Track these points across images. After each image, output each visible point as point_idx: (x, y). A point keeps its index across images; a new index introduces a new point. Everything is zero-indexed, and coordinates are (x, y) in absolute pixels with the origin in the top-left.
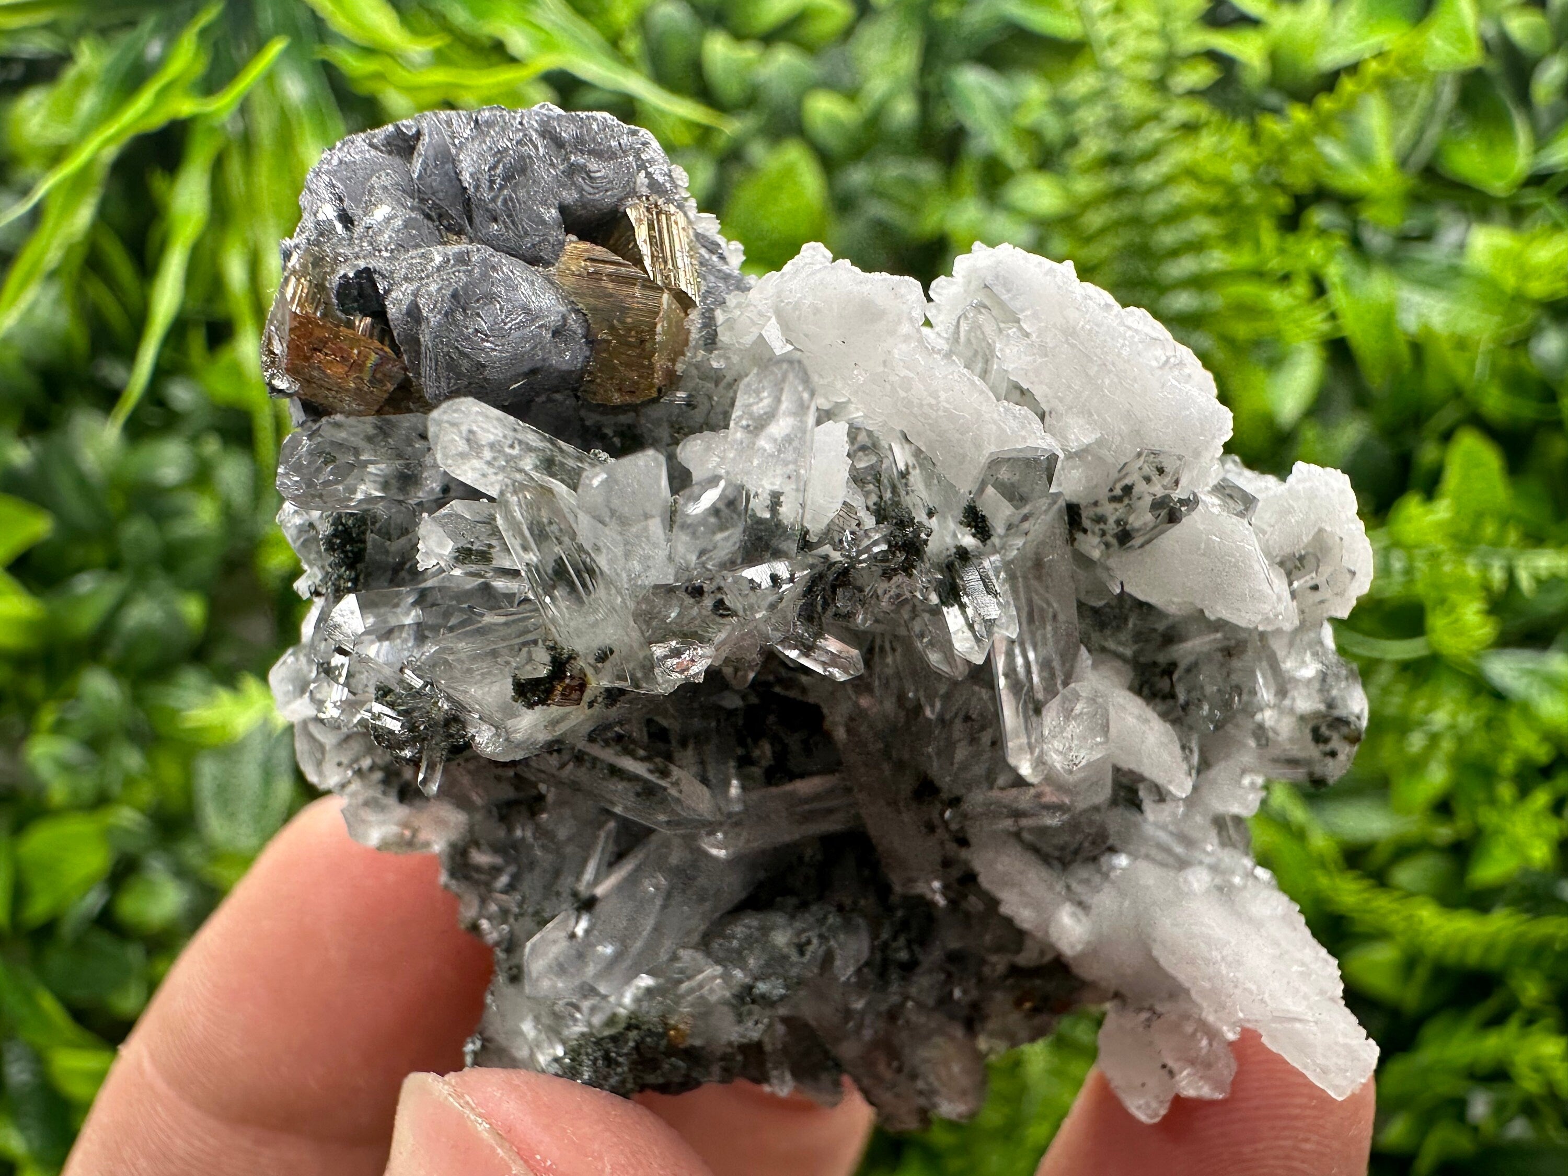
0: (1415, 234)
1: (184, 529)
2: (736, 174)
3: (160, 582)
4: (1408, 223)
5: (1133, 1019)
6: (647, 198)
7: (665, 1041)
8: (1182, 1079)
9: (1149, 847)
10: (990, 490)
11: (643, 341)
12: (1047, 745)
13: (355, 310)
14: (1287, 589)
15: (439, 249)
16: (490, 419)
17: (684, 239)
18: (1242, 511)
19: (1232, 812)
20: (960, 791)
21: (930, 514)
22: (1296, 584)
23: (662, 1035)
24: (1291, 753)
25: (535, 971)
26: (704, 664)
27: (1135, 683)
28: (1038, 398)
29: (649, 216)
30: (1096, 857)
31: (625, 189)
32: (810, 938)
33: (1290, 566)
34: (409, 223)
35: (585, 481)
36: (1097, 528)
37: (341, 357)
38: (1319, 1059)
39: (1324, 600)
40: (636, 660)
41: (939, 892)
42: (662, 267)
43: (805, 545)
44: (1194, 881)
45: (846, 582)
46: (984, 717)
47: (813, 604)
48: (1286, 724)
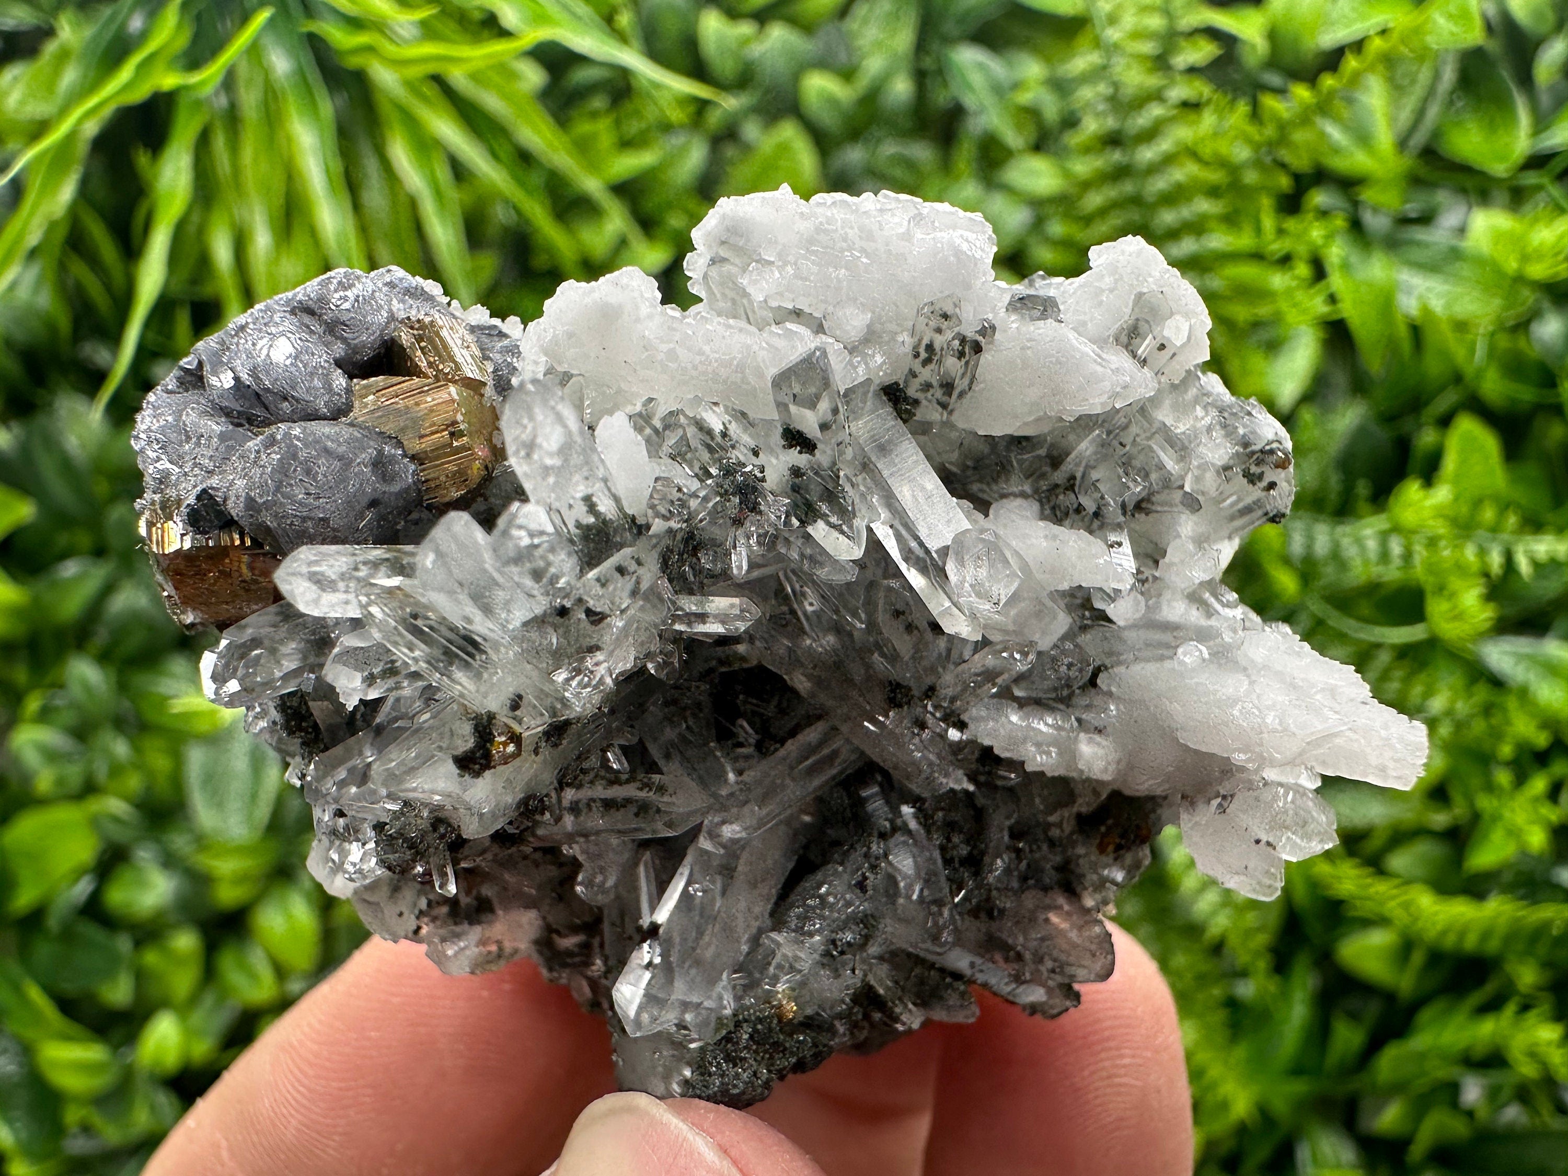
0: (1414, 215)
2: (730, 152)
4: (1408, 206)
5: (1207, 813)
6: (408, 318)
7: (775, 1021)
8: (1284, 846)
9: (1139, 650)
10: (793, 408)
11: (452, 434)
12: (962, 600)
13: (210, 528)
14: (1131, 360)
15: (250, 444)
16: (330, 555)
17: (456, 336)
18: (1042, 314)
19: (1197, 582)
20: (929, 680)
21: (756, 453)
22: (1139, 352)
23: (771, 1017)
24: (1241, 505)
25: (632, 1013)
26: (602, 670)
27: (1048, 512)
28: (807, 310)
29: (415, 332)
30: (1093, 682)
31: (383, 321)
32: (863, 874)
33: (1124, 339)
34: (223, 437)
35: (419, 566)
36: (929, 395)
37: (219, 571)
38: (1374, 761)
39: (1174, 355)
40: (547, 695)
41: (965, 779)
42: (441, 367)
43: (639, 529)
44: (1187, 660)
45: (699, 544)
46: (907, 604)
47: (683, 577)
48: (1211, 482)
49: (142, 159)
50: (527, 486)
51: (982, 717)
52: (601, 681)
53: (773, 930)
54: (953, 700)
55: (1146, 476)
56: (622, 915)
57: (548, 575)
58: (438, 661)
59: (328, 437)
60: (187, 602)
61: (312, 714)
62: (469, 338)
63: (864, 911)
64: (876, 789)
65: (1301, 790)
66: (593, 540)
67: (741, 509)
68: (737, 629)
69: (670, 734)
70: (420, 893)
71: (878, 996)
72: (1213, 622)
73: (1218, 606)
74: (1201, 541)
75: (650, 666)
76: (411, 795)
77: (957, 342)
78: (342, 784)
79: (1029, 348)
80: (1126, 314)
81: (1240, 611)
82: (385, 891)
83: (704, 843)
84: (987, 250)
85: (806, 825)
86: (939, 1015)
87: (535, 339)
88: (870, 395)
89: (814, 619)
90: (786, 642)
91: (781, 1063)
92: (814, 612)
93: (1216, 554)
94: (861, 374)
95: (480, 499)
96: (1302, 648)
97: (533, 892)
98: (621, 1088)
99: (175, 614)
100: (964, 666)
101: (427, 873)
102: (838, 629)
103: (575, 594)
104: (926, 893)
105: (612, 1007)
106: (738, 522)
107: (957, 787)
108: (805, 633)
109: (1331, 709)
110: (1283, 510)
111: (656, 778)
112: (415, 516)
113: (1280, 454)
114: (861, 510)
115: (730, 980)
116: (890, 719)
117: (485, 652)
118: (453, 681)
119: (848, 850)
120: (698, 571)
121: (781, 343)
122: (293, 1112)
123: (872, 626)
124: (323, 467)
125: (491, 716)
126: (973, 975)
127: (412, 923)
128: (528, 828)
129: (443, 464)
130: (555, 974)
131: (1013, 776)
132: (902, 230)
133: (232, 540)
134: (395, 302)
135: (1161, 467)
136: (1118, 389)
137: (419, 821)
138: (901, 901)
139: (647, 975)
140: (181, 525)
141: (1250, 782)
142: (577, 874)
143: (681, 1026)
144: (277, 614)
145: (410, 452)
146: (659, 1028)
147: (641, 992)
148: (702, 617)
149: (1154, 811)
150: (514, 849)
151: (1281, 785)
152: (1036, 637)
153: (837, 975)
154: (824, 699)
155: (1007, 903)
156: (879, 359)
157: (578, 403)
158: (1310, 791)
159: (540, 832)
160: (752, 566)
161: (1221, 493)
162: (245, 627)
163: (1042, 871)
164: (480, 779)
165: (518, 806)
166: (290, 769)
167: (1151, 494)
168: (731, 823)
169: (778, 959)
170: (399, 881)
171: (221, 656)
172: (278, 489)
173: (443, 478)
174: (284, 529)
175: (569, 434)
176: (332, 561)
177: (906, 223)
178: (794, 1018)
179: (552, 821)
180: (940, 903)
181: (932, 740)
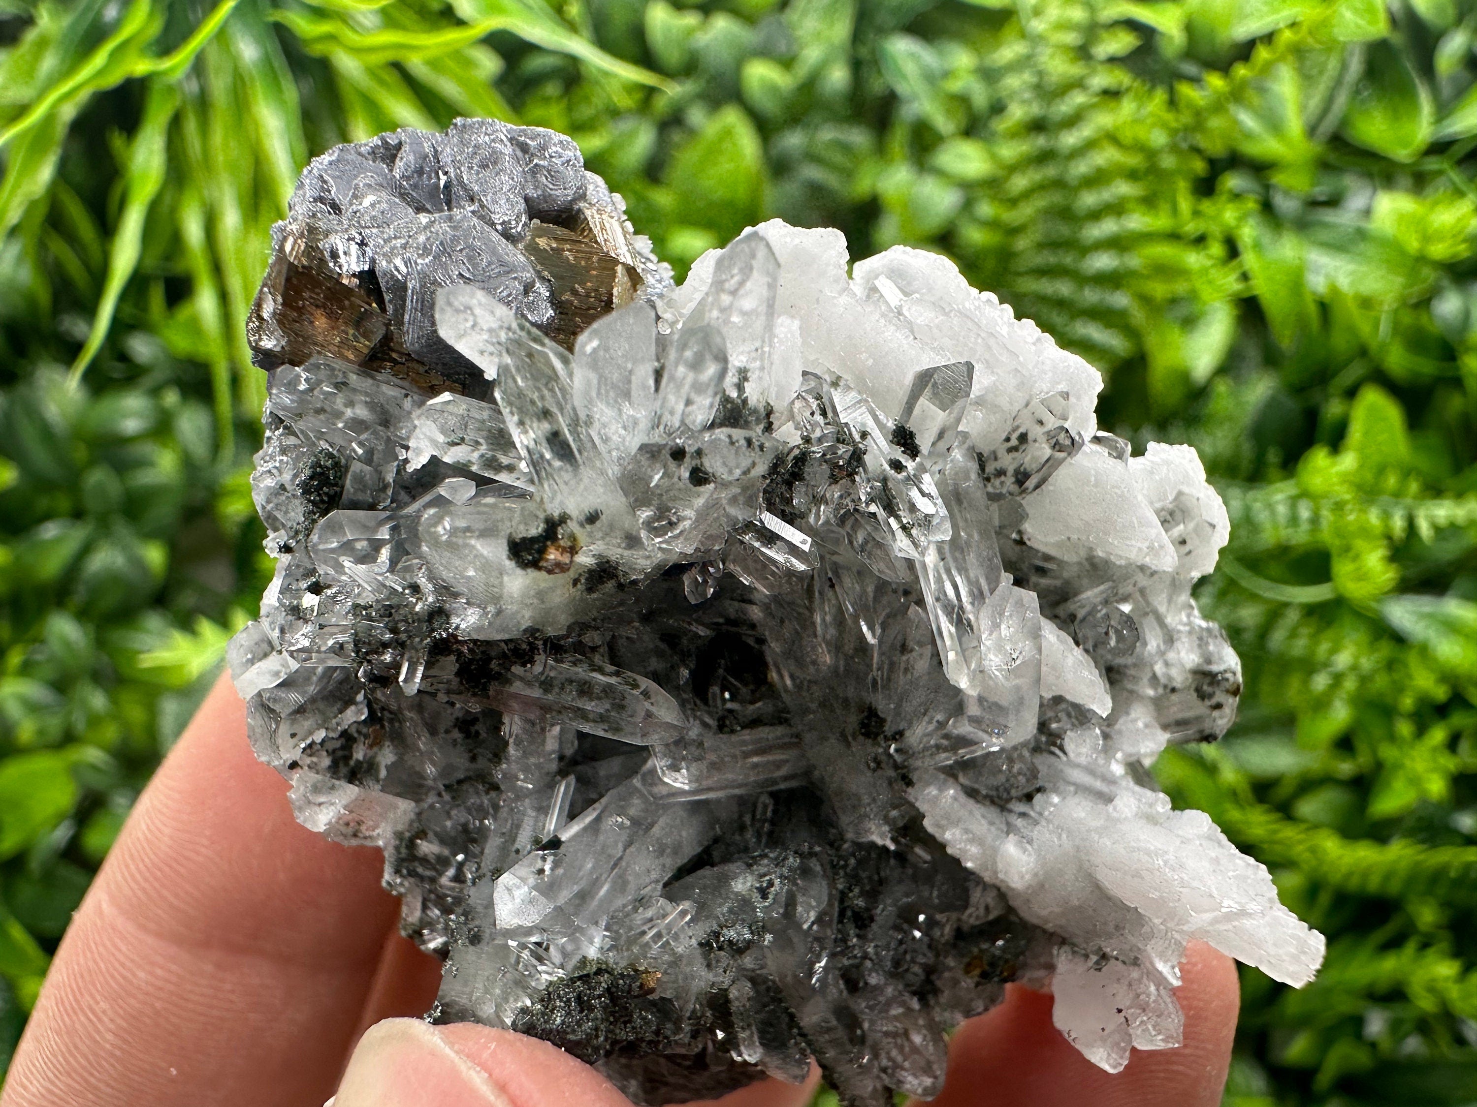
0: (1323, 198)
1: (146, 478)
2: (676, 136)
3: (122, 529)
4: (1317, 189)
5: (1084, 963)
8: (1136, 1028)
20: (901, 725)
21: (864, 437)
24: (1181, 716)
30: (1029, 798)
33: (1162, 517)
36: (998, 482)
39: (1190, 551)
40: (621, 528)
41: (889, 837)
42: (614, 248)
43: (767, 425)
48: (1176, 675)
49: (117, 141)
67: (843, 467)
80: (1169, 500)
86: (773, 1062)
101: (397, 665)
106: (834, 478)
107: (879, 841)
125: (563, 520)
153: (708, 966)
164: (523, 572)
165: (525, 631)
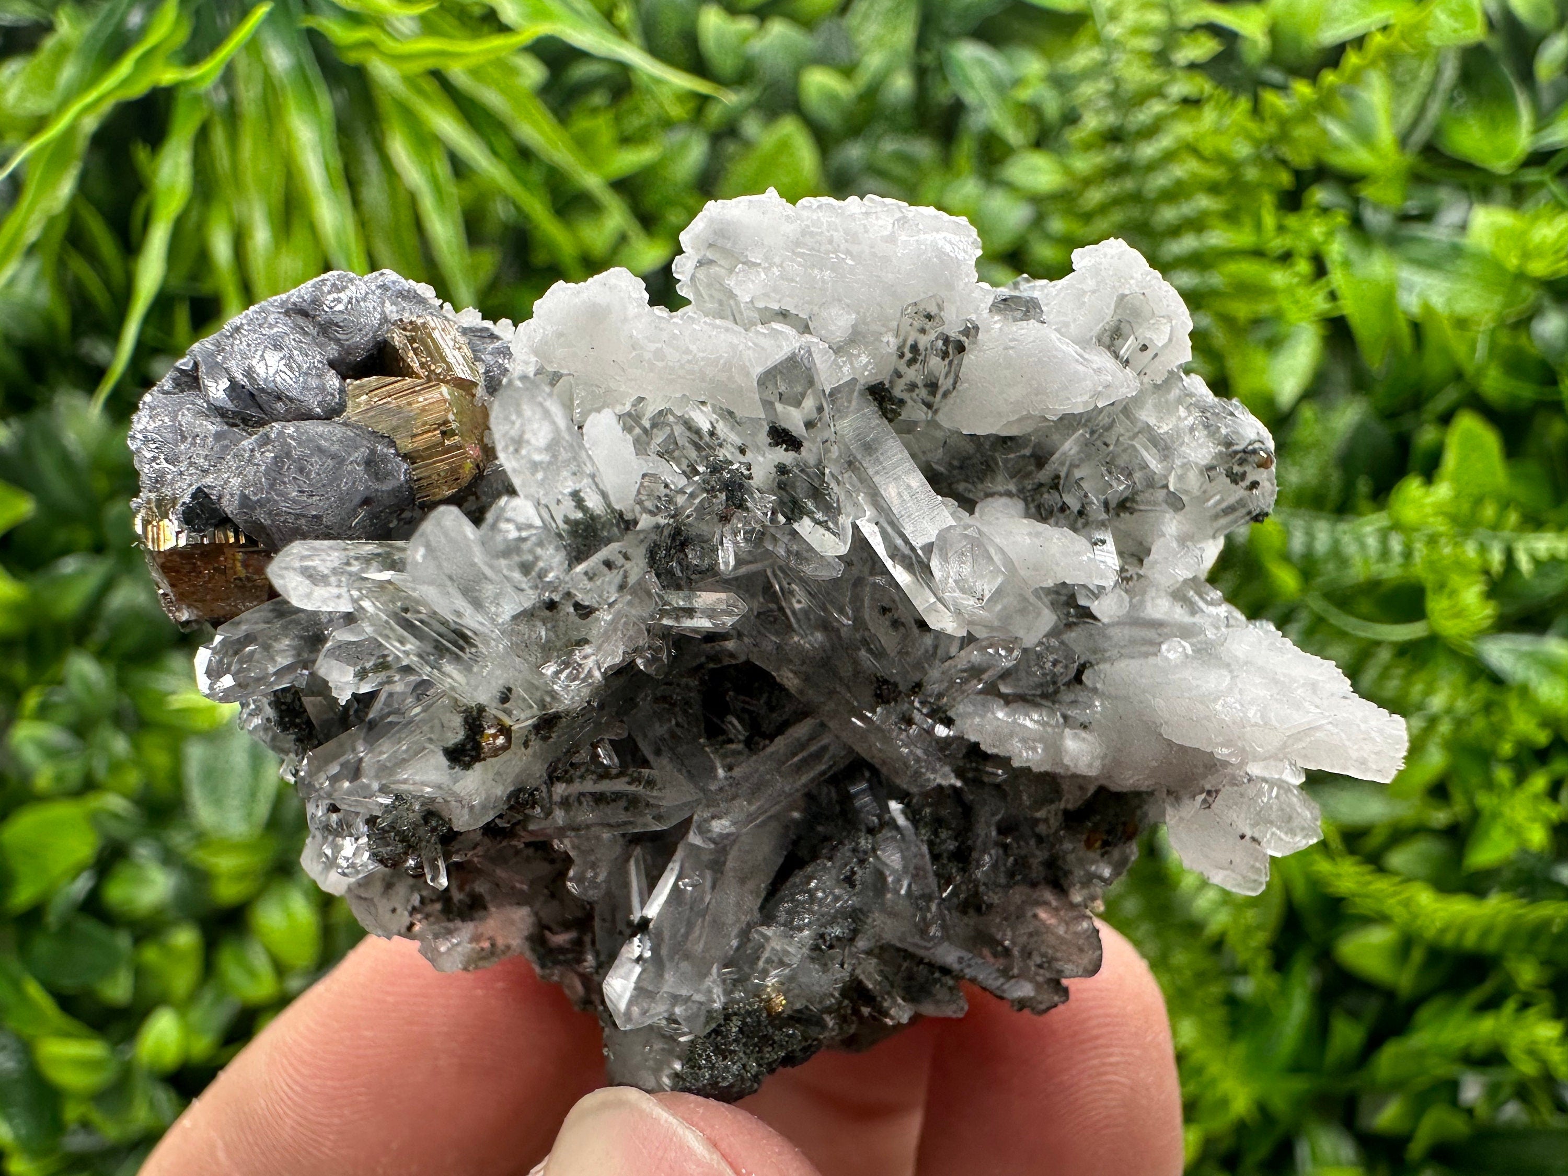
0: (1415, 213)
2: (731, 148)
4: (1409, 203)
5: (1192, 807)
6: (401, 320)
7: (764, 1015)
8: (1269, 842)
9: (1122, 647)
10: (779, 407)
11: (444, 433)
12: (947, 595)
13: (205, 525)
14: (1113, 360)
15: (245, 443)
16: (323, 550)
17: (447, 338)
18: (1025, 314)
19: (1181, 579)
20: (916, 677)
21: (742, 451)
22: (1122, 352)
23: (759, 1010)
24: (1224, 505)
25: (622, 1006)
26: (590, 663)
27: (1033, 510)
28: (793, 311)
29: (408, 334)
30: (1078, 679)
31: (376, 323)
32: (852, 868)
33: (1107, 340)
34: (218, 436)
35: (409, 560)
36: (914, 395)
37: (214, 569)
38: (1354, 755)
39: (1156, 355)
40: (537, 688)
41: (952, 775)
42: (433, 367)
43: (626, 524)
44: (1171, 656)
45: (686, 540)
46: (894, 601)
47: (670, 573)
48: (1194, 481)
49: (141, 154)
50: (517, 482)
51: (970, 714)
52: (590, 674)
53: (762, 925)
54: (940, 696)
55: (1129, 475)
56: (614, 909)
57: (537, 569)
58: (428, 654)
59: (321, 436)
60: (183, 598)
61: (305, 711)
62: (462, 340)
63: (852, 906)
64: (864, 785)
65: (1285, 786)
66: (581, 535)
67: (727, 506)
68: (724, 624)
69: (660, 730)
70: (413, 888)
71: (867, 990)
72: (1197, 619)
73: (1202, 604)
74: (1184, 540)
75: (639, 661)
76: (404, 787)
77: (940, 343)
78: (334, 779)
79: (1012, 348)
80: (1108, 316)
81: (1224, 610)
82: (378, 887)
83: (694, 838)
84: (970, 251)
85: (794, 821)
86: (929, 1009)
87: (525, 339)
88: (856, 394)
89: (801, 616)
90: (773, 638)
91: (770, 1055)
92: (801, 609)
93: (1198, 553)
94: (847, 374)
95: (472, 498)
96: (1283, 644)
97: (525, 887)
98: (611, 1082)
99: (170, 611)
100: (950, 662)
101: (419, 866)
102: (826, 626)
103: (562, 589)
104: (914, 887)
105: (603, 1002)
106: (725, 519)
107: (944, 783)
108: (794, 630)
109: (1312, 703)
110: (1266, 510)
111: (645, 772)
112: (407, 515)
113: (1262, 453)
114: (847, 507)
115: (719, 974)
116: (877, 715)
117: (476, 646)
118: (443, 674)
119: (836, 846)
120: (685, 566)
121: (766, 343)
122: (288, 1112)
123: (858, 622)
124: (315, 465)
125: (481, 709)
126: (962, 970)
127: (406, 920)
128: (519, 822)
129: (435, 462)
130: (548, 971)
131: (1000, 772)
132: (886, 233)
133: (227, 539)
134: (387, 304)
135: (1145, 466)
136: (1100, 388)
137: (411, 815)
138: (889, 896)
139: (638, 969)
140: (176, 522)
141: (1234, 777)
142: (568, 869)
143: (672, 1020)
144: (273, 610)
145: (403, 451)
146: (649, 1022)
147: (632, 985)
148: (690, 612)
149: (1140, 807)
150: (504, 844)
151: (1265, 780)
152: (1021, 634)
153: (825, 968)
154: (812, 695)
155: (993, 898)
156: (864, 359)
157: (568, 403)
158: (1294, 786)
159: (532, 827)
160: (739, 562)
161: (1205, 492)
162: (239, 623)
163: (1030, 867)
164: (470, 772)
165: (509, 797)
166: (284, 766)
167: (1135, 493)
168: (720, 818)
169: (766, 954)
170: (392, 876)
171: (215, 651)
172: (272, 486)
173: (435, 477)
174: (278, 527)
175: (557, 430)
176: (324, 556)
177: (890, 227)
178: (783, 1011)
179: (542, 815)
180: (929, 898)
181: (919, 735)
